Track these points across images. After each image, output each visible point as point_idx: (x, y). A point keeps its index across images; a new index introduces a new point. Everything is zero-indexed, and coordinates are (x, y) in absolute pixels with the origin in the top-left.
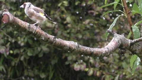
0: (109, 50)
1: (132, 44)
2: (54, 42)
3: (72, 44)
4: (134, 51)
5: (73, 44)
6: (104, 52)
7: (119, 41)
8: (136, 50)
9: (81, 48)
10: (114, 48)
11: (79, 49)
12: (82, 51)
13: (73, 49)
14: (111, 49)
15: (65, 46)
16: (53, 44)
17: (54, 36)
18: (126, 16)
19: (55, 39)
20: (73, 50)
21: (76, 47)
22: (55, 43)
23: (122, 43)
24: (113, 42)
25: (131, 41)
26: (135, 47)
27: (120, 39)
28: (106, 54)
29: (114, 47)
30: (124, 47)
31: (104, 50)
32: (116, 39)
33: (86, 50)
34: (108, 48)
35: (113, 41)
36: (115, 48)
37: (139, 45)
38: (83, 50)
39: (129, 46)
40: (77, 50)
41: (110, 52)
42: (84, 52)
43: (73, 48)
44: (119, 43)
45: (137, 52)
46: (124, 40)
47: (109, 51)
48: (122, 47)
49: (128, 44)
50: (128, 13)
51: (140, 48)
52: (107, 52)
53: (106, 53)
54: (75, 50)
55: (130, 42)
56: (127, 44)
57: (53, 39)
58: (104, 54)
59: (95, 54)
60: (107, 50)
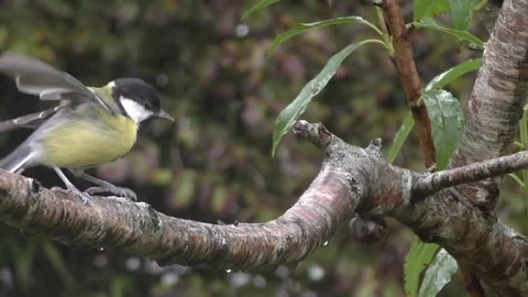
0: (307, 232)
1: (419, 194)
2: (32, 209)
3: (121, 211)
4: (429, 228)
5: (127, 210)
6: (279, 245)
7: (354, 181)
8: (438, 225)
9: (164, 228)
10: (329, 218)
11: (155, 236)
12: (171, 243)
13: (128, 236)
14: (313, 223)
15: (85, 224)
16: (28, 218)
17: (31, 180)
18: (390, 46)
19: (34, 195)
20: (124, 241)
21: (142, 226)
22: (35, 213)
23: (370, 190)
24: (327, 188)
25: (415, 179)
26: (436, 209)
27: (364, 173)
28: (288, 251)
29: (330, 214)
30: (379, 210)
31: (279, 234)
32: (339, 171)
33: (192, 238)
34: (298, 222)
35: (325, 183)
36: (334, 220)
37: (456, 199)
38: (176, 241)
39: (407, 201)
40: (144, 240)
41: (311, 243)
42: (180, 251)
43: (124, 232)
44: (355, 190)
45: (447, 232)
46: (380, 175)
47: (304, 236)
48: (371, 208)
49: (400, 194)
50: (399, 31)
51: (461, 213)
52: (296, 245)
53: (292, 245)
54: (135, 241)
55: (409, 185)
56: (395, 193)
57: (24, 192)
58: (280, 253)
59: (237, 255)
60: (293, 230)
